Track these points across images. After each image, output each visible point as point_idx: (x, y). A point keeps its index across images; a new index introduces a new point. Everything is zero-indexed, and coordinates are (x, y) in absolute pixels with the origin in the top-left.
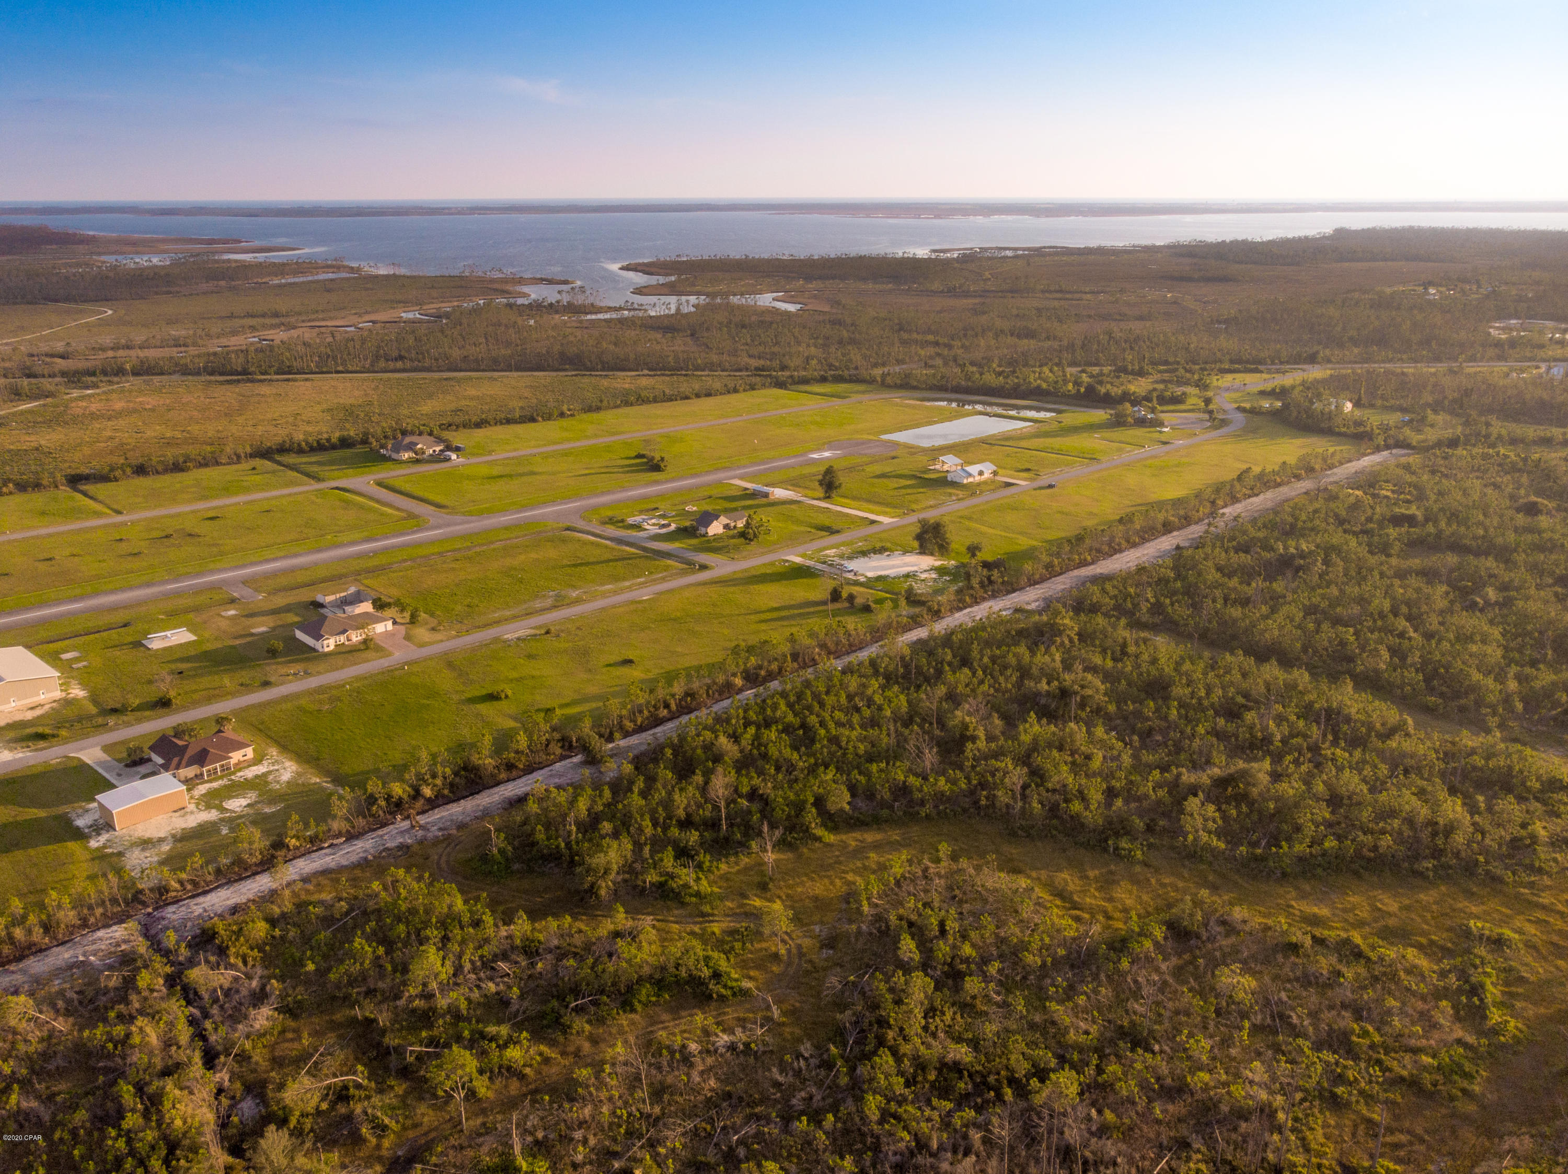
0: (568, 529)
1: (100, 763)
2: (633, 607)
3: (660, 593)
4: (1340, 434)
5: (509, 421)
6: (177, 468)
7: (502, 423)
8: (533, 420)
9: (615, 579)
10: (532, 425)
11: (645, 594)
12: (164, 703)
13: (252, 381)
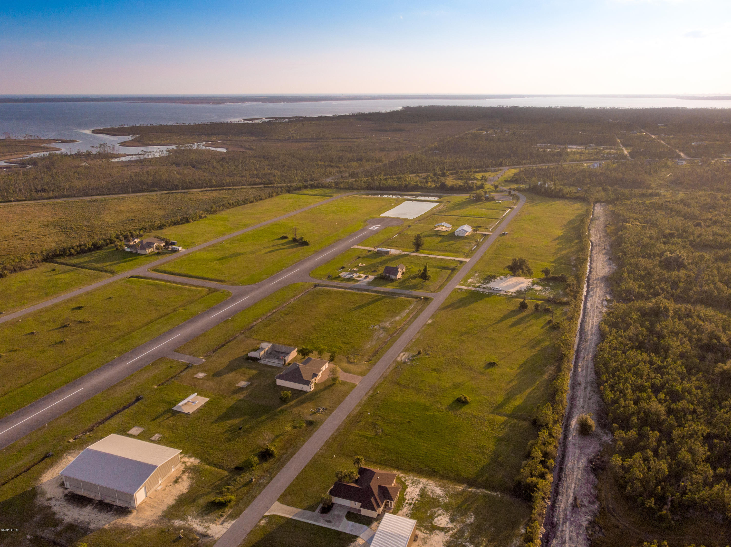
0: (316, 285)
1: (296, 515)
3: (432, 318)
4: (568, 198)
11: (425, 321)
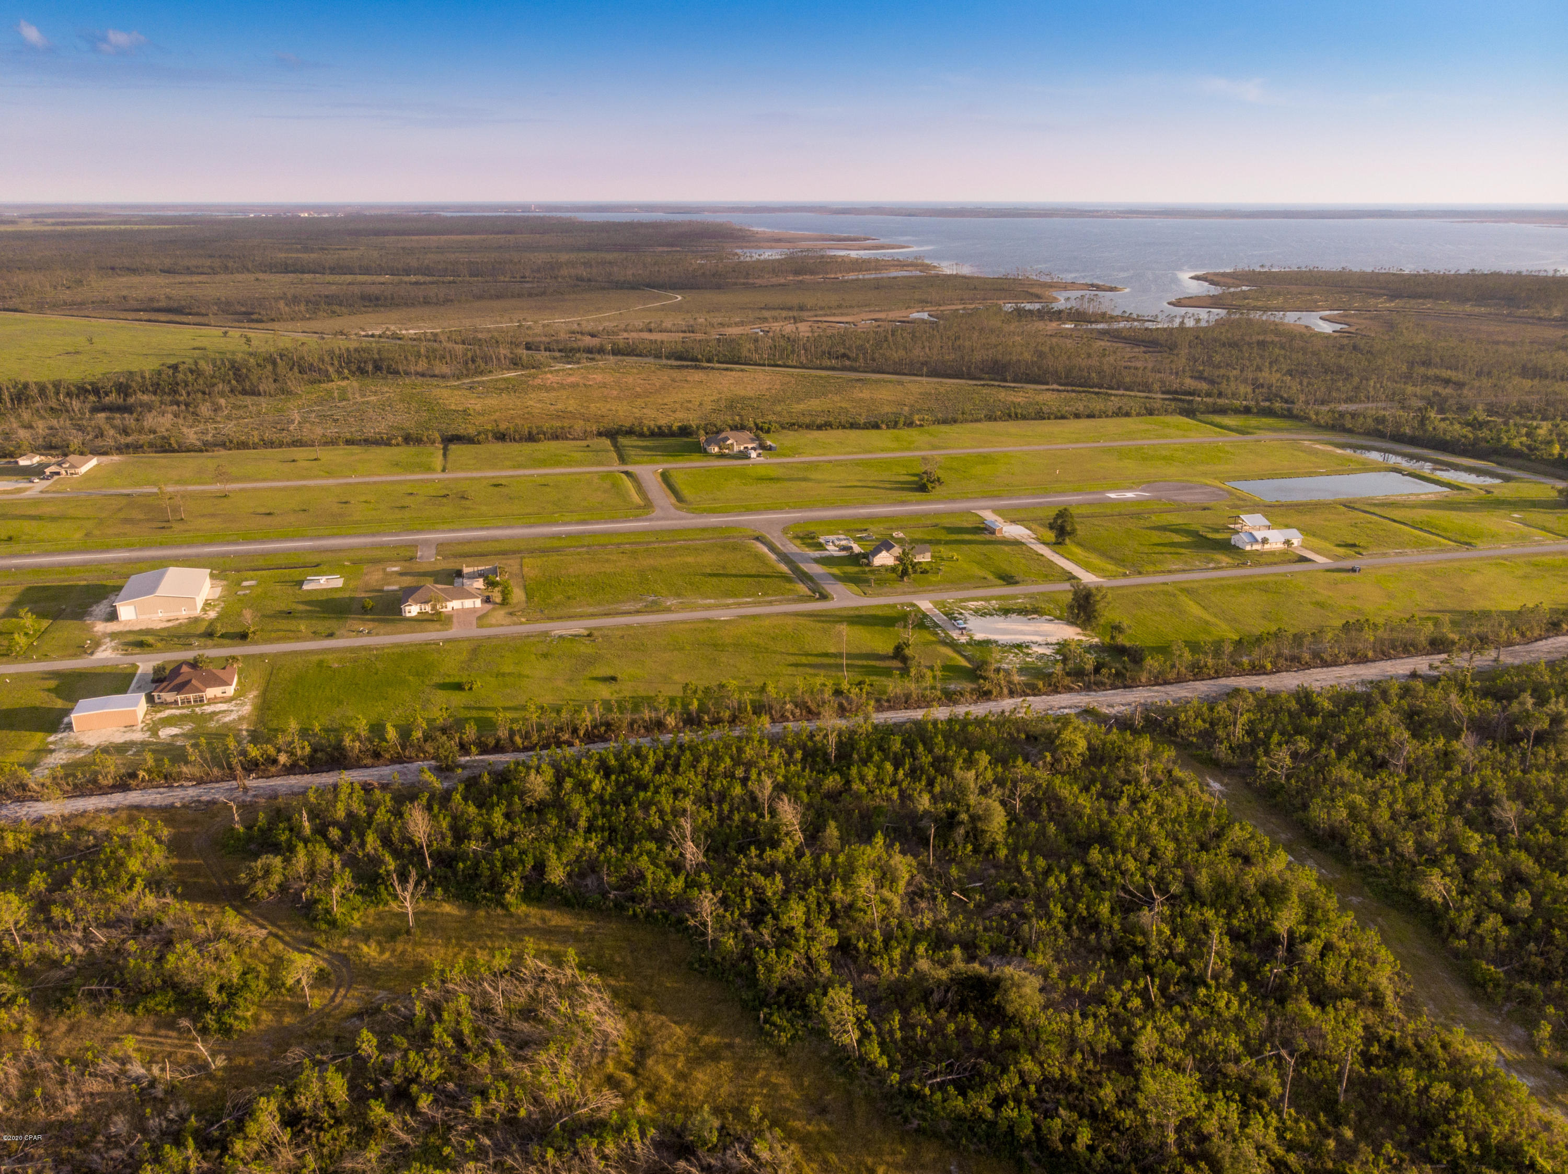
0: (757, 539)
2: (705, 625)
3: (741, 617)
5: (853, 426)
6: (531, 438)
7: (844, 427)
8: (876, 426)
9: (728, 594)
10: (874, 432)
11: (724, 615)
12: (243, 636)
13: (696, 367)
